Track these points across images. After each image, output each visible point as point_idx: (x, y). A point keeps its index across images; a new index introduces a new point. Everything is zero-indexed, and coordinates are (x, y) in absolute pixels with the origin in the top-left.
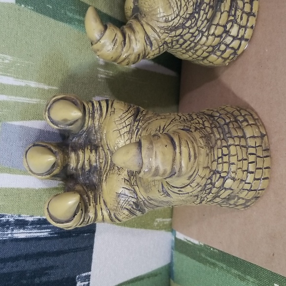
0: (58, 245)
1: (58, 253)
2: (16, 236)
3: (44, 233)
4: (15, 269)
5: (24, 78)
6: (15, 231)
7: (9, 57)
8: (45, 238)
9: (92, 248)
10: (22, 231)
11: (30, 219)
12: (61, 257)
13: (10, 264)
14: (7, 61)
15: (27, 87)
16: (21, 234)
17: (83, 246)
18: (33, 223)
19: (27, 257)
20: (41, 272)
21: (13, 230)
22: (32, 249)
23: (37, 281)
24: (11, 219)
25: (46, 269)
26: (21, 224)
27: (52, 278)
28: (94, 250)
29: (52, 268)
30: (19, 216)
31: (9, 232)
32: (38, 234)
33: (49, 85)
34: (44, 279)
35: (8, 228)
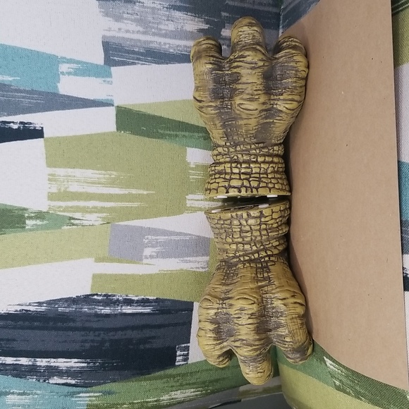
0: (160, 320)
1: (160, 326)
2: (124, 311)
3: (147, 310)
4: (123, 337)
5: (128, 187)
6: (123, 308)
7: (115, 173)
8: (148, 314)
9: (191, 324)
10: (129, 307)
11: (136, 298)
12: (162, 329)
13: (120, 333)
14: (113, 176)
15: (130, 194)
16: (128, 310)
17: (181, 321)
18: (138, 302)
19: (133, 328)
20: (145, 340)
21: (122, 306)
22: (137, 322)
23: (142, 347)
24: (120, 298)
25: (150, 338)
26: (129, 302)
27: (155, 346)
28: (192, 325)
29: (154, 338)
30: (127, 296)
31: (119, 308)
32: (142, 310)
33: (147, 190)
34: (148, 346)
35: (118, 305)
